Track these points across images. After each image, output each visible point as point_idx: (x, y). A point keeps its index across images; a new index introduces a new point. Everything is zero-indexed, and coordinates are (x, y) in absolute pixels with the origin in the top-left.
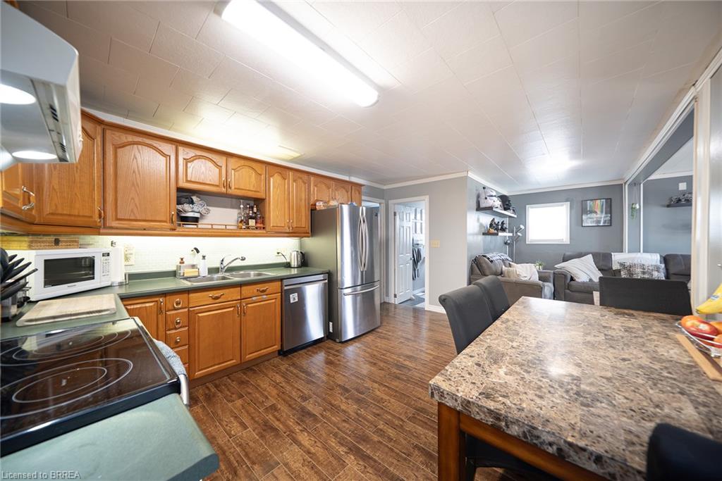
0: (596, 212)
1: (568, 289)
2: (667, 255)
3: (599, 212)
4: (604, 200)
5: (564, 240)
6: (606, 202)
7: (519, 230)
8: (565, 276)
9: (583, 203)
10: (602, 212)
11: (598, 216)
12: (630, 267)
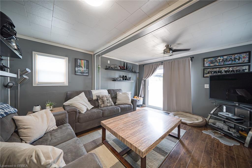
0: (82, 67)
1: (78, 122)
2: (109, 90)
3: (83, 67)
4: (86, 61)
5: (65, 83)
6: (86, 62)
7: (24, 72)
8: (76, 112)
9: (76, 60)
10: (85, 68)
11: (83, 69)
12: (102, 97)
